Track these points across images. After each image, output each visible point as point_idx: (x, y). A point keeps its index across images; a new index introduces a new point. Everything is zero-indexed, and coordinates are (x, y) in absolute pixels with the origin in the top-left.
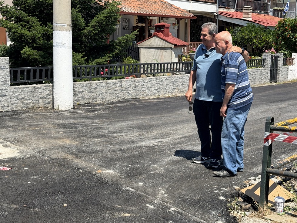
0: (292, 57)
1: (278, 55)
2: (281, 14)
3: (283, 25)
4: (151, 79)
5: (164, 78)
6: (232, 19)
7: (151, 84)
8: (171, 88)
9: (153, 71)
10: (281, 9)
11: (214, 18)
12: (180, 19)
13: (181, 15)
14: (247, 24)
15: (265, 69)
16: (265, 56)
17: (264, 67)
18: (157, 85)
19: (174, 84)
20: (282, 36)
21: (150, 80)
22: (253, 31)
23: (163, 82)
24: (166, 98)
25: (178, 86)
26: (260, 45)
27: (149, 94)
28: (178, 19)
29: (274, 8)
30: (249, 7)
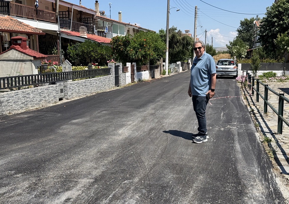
0: (127, 66)
1: (118, 64)
2: (103, 34)
3: (116, 41)
4: (16, 92)
5: (31, 90)
6: (72, 36)
7: (17, 98)
8: (38, 100)
9: (18, 85)
10: (103, 30)
11: (57, 35)
12: (30, 35)
13: (32, 31)
14: (85, 40)
15: (111, 77)
16: (110, 66)
17: (110, 75)
18: (23, 98)
19: (40, 96)
20: (117, 50)
21: (15, 94)
22: (90, 46)
23: (30, 95)
24: (35, 111)
25: (44, 97)
26: (96, 57)
27: (16, 109)
28: (29, 35)
29: (98, 30)
30: (84, 27)
